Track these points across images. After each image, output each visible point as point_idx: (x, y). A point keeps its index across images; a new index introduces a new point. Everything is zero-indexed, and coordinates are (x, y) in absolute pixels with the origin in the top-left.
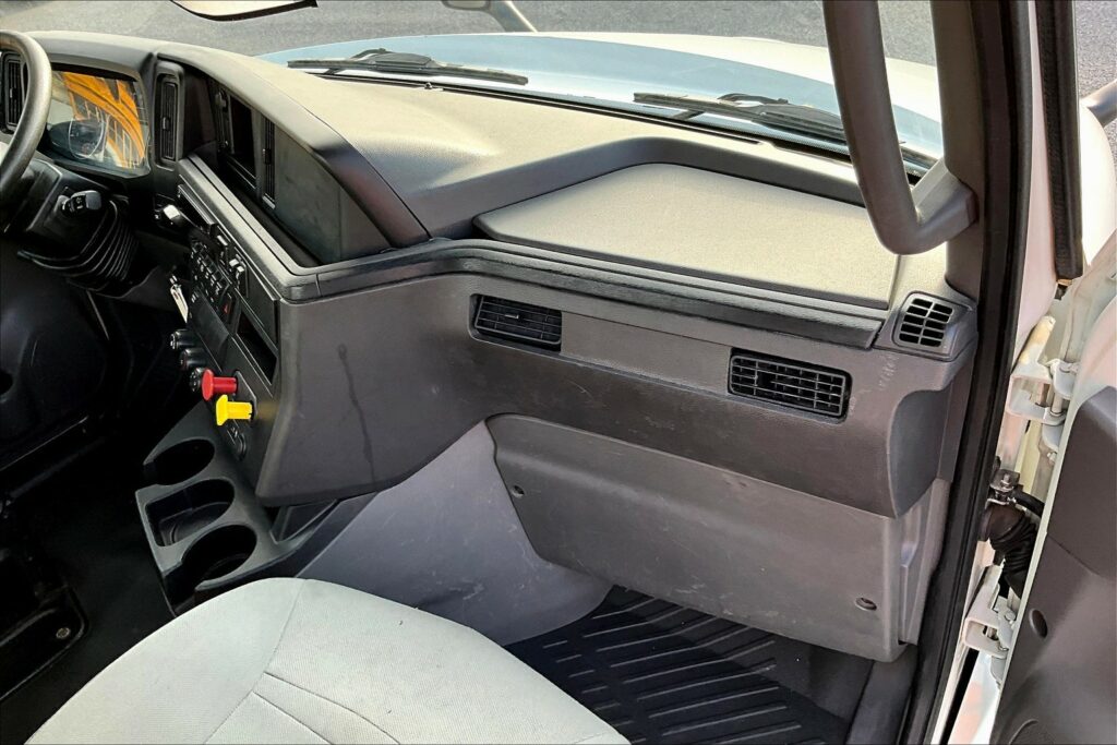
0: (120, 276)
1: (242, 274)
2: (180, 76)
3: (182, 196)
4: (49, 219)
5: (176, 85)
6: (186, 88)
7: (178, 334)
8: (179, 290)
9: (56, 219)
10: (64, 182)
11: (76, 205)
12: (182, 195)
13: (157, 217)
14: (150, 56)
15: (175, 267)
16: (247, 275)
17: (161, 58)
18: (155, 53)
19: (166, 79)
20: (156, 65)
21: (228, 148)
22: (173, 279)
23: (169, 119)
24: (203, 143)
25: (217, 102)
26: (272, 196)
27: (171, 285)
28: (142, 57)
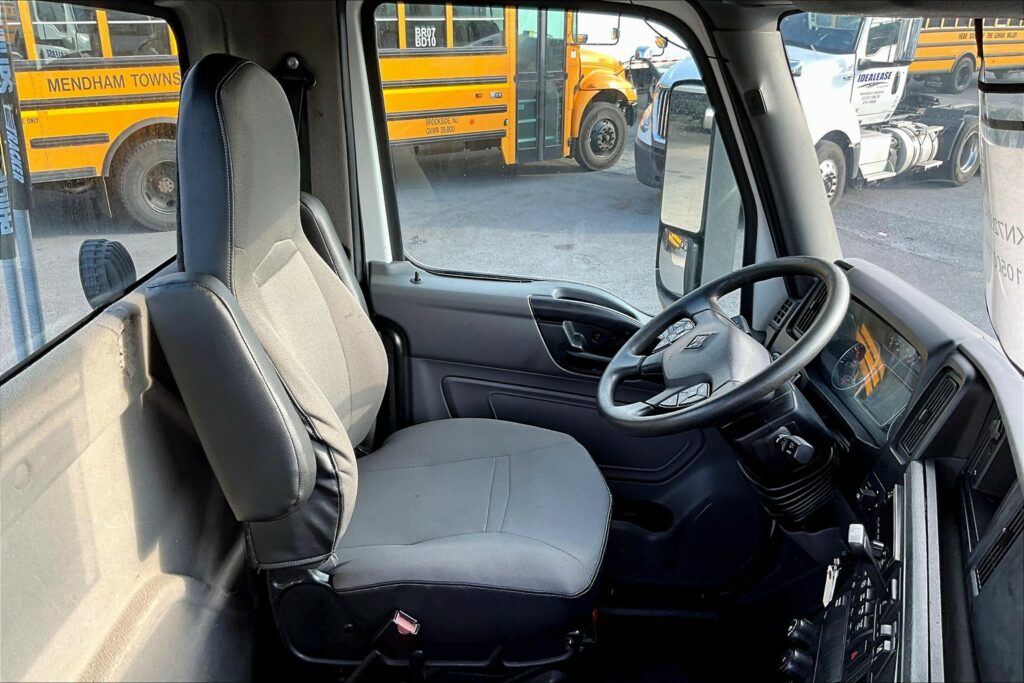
0: (797, 516)
1: (885, 654)
2: (968, 381)
3: (891, 501)
4: (760, 441)
5: (958, 386)
6: (966, 394)
7: (802, 623)
8: (836, 574)
9: (766, 445)
10: (795, 417)
11: (787, 448)
12: (892, 498)
13: (858, 496)
14: (951, 343)
15: (844, 553)
16: (887, 659)
17: (961, 350)
18: (957, 343)
19: (951, 374)
20: (951, 354)
21: (974, 479)
22: (837, 561)
23: (929, 413)
24: (951, 456)
25: (991, 428)
26: (983, 580)
27: (832, 564)
28: (943, 340)
